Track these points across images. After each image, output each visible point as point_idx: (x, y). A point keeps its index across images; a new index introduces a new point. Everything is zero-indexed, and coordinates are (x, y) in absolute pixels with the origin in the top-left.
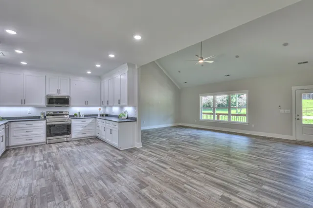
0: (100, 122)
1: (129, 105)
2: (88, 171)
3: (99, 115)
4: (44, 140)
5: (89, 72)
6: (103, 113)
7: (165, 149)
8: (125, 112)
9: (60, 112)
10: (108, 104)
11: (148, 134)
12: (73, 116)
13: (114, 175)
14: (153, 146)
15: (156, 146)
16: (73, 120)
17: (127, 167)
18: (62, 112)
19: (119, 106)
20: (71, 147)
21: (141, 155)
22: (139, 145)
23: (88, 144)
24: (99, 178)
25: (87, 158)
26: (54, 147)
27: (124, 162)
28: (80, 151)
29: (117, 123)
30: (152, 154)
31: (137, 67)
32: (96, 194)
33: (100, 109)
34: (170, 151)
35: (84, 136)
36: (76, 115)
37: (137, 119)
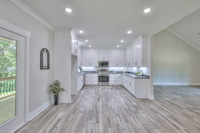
0: (124, 77)
1: (143, 66)
2: (113, 107)
3: (124, 72)
4: (97, 84)
5: (118, 46)
6: (126, 71)
7: (178, 107)
8: (141, 71)
9: (104, 70)
10: (129, 65)
11: (162, 89)
12: (110, 72)
13: (128, 117)
14: (166, 101)
15: (169, 102)
16: (110, 74)
17: (139, 113)
18: (105, 70)
19: (136, 67)
20: (108, 89)
21: (153, 106)
22: (151, 97)
23: (117, 89)
24: (118, 115)
25: (114, 98)
26: (101, 87)
27: (137, 108)
28: (112, 93)
29: (134, 79)
30: (164, 108)
31: (149, 37)
32: (114, 127)
33: (125, 68)
34: (185, 111)
35: (115, 84)
36: (112, 71)
37: (150, 76)
